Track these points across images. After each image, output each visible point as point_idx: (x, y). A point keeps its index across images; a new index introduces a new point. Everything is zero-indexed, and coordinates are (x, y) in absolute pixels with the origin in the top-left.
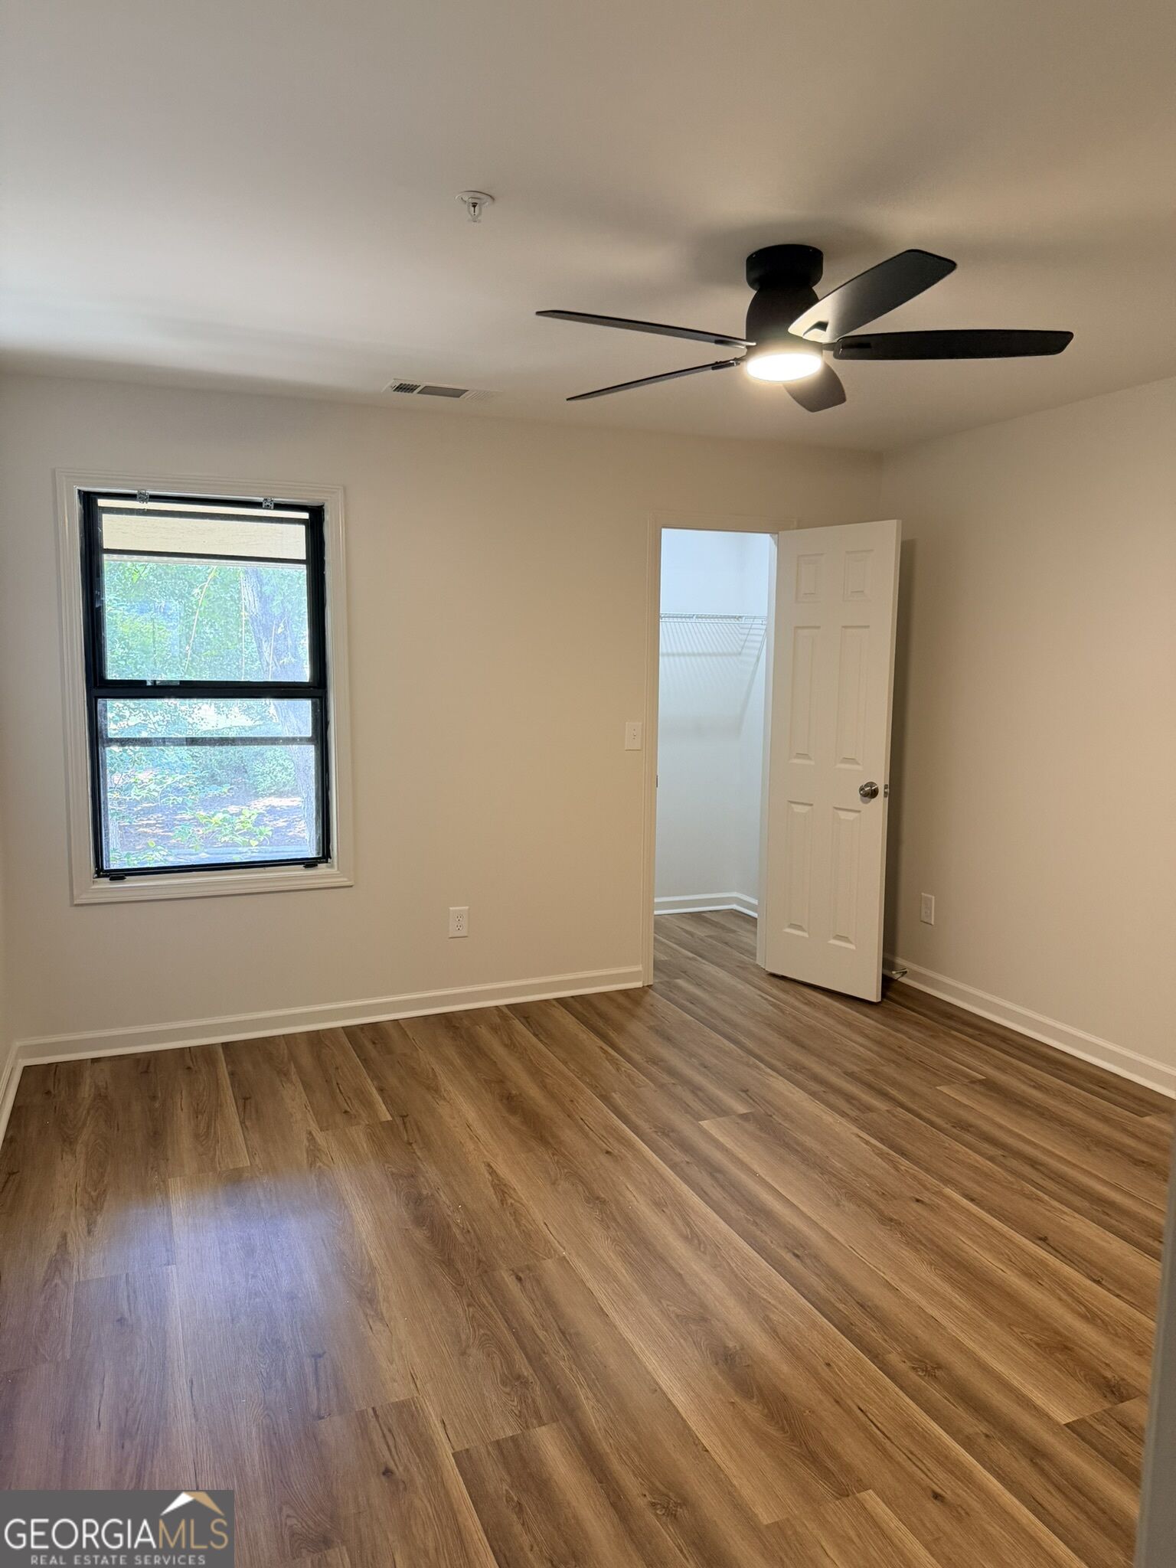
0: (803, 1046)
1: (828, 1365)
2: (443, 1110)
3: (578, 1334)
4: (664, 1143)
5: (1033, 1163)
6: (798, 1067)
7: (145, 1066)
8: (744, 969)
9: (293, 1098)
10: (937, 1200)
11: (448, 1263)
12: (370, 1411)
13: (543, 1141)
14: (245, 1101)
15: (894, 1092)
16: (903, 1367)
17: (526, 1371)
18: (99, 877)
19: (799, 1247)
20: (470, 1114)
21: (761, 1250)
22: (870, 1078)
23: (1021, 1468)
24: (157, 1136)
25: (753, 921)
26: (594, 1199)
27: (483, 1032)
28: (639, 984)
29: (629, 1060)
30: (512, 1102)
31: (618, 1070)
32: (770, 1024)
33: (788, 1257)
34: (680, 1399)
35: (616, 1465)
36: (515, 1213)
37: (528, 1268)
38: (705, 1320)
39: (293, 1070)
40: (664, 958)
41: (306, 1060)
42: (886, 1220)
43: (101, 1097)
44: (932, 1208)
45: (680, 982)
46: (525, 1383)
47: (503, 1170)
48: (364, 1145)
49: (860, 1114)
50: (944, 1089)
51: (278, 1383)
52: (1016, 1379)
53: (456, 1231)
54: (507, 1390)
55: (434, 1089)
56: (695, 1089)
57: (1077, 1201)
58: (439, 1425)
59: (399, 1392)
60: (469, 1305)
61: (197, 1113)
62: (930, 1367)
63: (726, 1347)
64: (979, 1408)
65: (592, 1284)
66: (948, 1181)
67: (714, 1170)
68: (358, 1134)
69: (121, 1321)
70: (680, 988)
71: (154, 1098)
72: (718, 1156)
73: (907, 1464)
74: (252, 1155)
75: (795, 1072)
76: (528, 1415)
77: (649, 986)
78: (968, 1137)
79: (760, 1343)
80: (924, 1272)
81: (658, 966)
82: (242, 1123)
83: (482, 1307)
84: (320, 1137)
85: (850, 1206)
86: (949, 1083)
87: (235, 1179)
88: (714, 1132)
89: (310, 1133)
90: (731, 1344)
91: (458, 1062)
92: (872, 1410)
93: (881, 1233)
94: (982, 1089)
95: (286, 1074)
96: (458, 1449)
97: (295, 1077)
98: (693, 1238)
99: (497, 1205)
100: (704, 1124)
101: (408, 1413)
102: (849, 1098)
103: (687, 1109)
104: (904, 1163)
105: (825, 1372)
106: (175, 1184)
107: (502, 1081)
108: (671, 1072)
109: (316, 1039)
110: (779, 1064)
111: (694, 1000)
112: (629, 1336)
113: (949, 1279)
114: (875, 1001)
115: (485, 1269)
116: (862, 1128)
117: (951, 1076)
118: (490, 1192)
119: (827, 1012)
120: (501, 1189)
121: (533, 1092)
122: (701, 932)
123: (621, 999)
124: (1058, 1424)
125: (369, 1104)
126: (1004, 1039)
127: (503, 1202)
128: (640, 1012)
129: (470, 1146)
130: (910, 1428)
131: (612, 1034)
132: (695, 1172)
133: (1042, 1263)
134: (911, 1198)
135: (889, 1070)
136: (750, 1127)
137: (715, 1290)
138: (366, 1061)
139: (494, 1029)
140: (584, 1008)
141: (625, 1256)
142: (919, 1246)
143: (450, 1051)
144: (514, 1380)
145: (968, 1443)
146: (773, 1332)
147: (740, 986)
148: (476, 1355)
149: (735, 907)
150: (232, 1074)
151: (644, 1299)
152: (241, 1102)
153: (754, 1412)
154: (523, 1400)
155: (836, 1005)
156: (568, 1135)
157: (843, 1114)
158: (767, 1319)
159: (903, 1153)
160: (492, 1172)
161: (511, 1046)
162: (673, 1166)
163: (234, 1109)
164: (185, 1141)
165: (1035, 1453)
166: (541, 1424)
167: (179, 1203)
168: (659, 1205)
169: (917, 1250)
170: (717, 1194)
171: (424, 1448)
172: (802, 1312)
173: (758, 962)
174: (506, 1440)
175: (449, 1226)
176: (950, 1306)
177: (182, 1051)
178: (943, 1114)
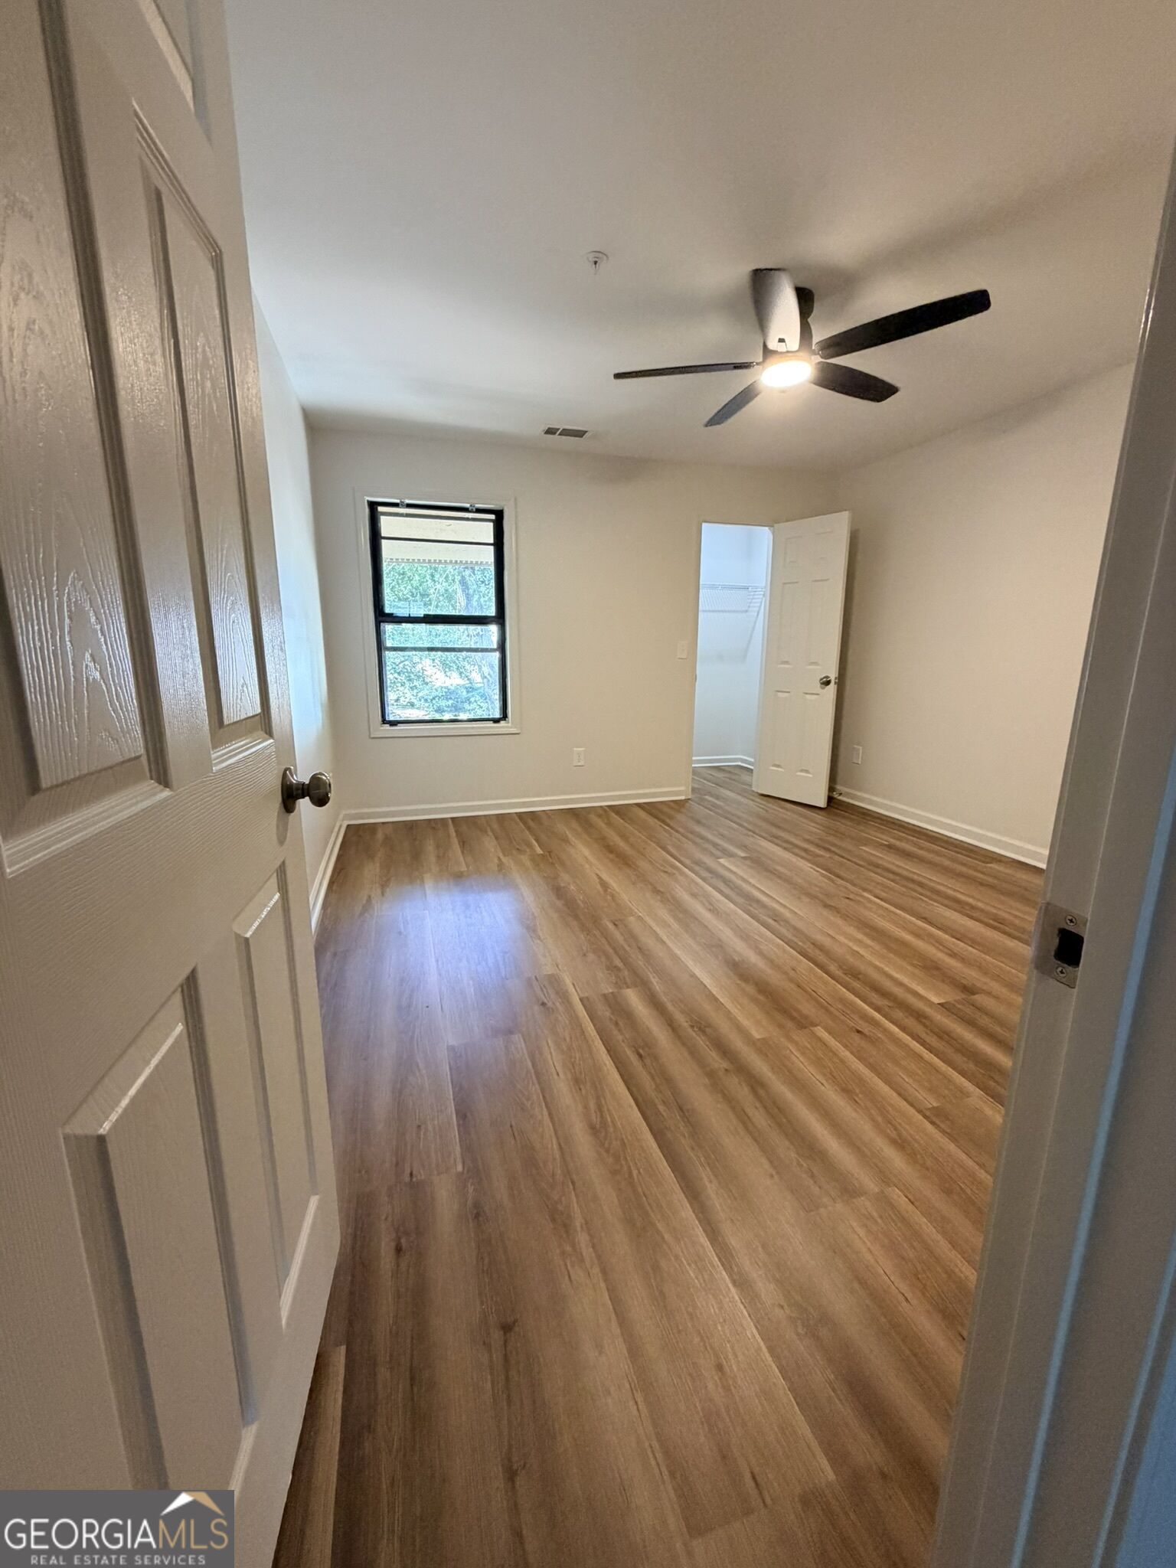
0: (780, 828)
1: (794, 970)
2: (572, 851)
3: (648, 950)
4: (697, 868)
5: (920, 884)
6: (777, 837)
7: (411, 827)
8: (747, 792)
9: (490, 844)
10: (858, 898)
11: (576, 917)
12: (534, 978)
13: (629, 866)
14: (463, 843)
15: (833, 849)
16: (839, 973)
17: (618, 962)
18: (384, 723)
19: (777, 917)
20: (586, 852)
21: (753, 917)
22: (820, 842)
23: (910, 1022)
24: (417, 856)
25: (751, 771)
26: (656, 891)
27: (593, 817)
28: (683, 798)
29: (677, 831)
30: (610, 849)
31: (671, 836)
32: (759, 816)
33: (770, 921)
34: (707, 981)
35: (670, 1007)
36: (613, 896)
37: (620, 920)
38: (721, 946)
39: (489, 830)
40: (696, 786)
41: (495, 826)
42: (826, 906)
43: (387, 839)
44: (858, 902)
45: (707, 797)
46: (618, 969)
47: (604, 876)
48: (528, 863)
49: (813, 859)
50: (864, 848)
51: (484, 963)
52: (906, 980)
53: (579, 902)
54: (610, 972)
55: (566, 840)
56: (715, 845)
57: (946, 902)
58: (572, 986)
59: (549, 970)
60: (588, 934)
61: (438, 847)
62: (855, 974)
63: (734, 960)
64: (884, 994)
65: (655, 928)
66: (865, 890)
67: (727, 882)
68: (525, 859)
69: (400, 933)
70: (706, 800)
71: (415, 839)
72: (727, 875)
73: (842, 1017)
74: (468, 866)
75: (774, 839)
76: (621, 984)
77: (689, 799)
78: (879, 871)
79: (753, 958)
80: (851, 931)
81: (694, 790)
82: (463, 852)
83: (595, 935)
84: (504, 859)
85: (806, 900)
86: (865, 845)
87: (458, 877)
88: (726, 864)
89: (499, 858)
90: (736, 959)
91: (579, 830)
92: (820, 992)
93: (825, 912)
94: (886, 849)
95: (486, 832)
96: (582, 995)
97: (490, 833)
98: (714, 910)
99: (602, 892)
100: (720, 860)
101: (554, 980)
102: (806, 850)
103: (712, 854)
104: (840, 882)
105: (792, 973)
106: (427, 876)
107: (604, 839)
108: (703, 838)
109: (501, 818)
110: (764, 835)
111: (715, 805)
112: (678, 952)
113: (866, 934)
114: (822, 806)
115: (596, 921)
116: (813, 864)
117: (867, 842)
118: (599, 887)
119: (793, 812)
120: (604, 885)
121: (621, 844)
122: (720, 775)
123: (672, 804)
124: (933, 1003)
125: (530, 846)
126: (901, 826)
127: (605, 891)
128: (683, 810)
129: (587, 866)
130: (842, 1000)
131: (668, 821)
132: (715, 881)
133: (924, 930)
134: (843, 897)
135: (831, 838)
136: (748, 862)
137: (727, 934)
138: (529, 828)
139: (600, 816)
140: (649, 808)
141: (675, 917)
142: (848, 919)
143: (575, 824)
144: (612, 968)
145: (878, 1009)
146: (761, 953)
147: (742, 800)
148: (591, 957)
149: (740, 763)
150: (456, 831)
151: (686, 936)
152: (461, 843)
153: (751, 989)
154: (617, 977)
155: (800, 809)
156: (643, 864)
157: (802, 858)
158: (757, 947)
159: (838, 876)
160: (600, 878)
161: (609, 824)
162: (704, 879)
163: (458, 846)
164: (433, 858)
165: (919, 1016)
166: (628, 987)
167: (429, 885)
168: (694, 895)
169: (845, 920)
170: (727, 891)
171: (564, 996)
172: (778, 946)
173: (753, 789)
174: (608, 994)
175: (576, 900)
176: (867, 946)
177: (430, 820)
178: (863, 859)
